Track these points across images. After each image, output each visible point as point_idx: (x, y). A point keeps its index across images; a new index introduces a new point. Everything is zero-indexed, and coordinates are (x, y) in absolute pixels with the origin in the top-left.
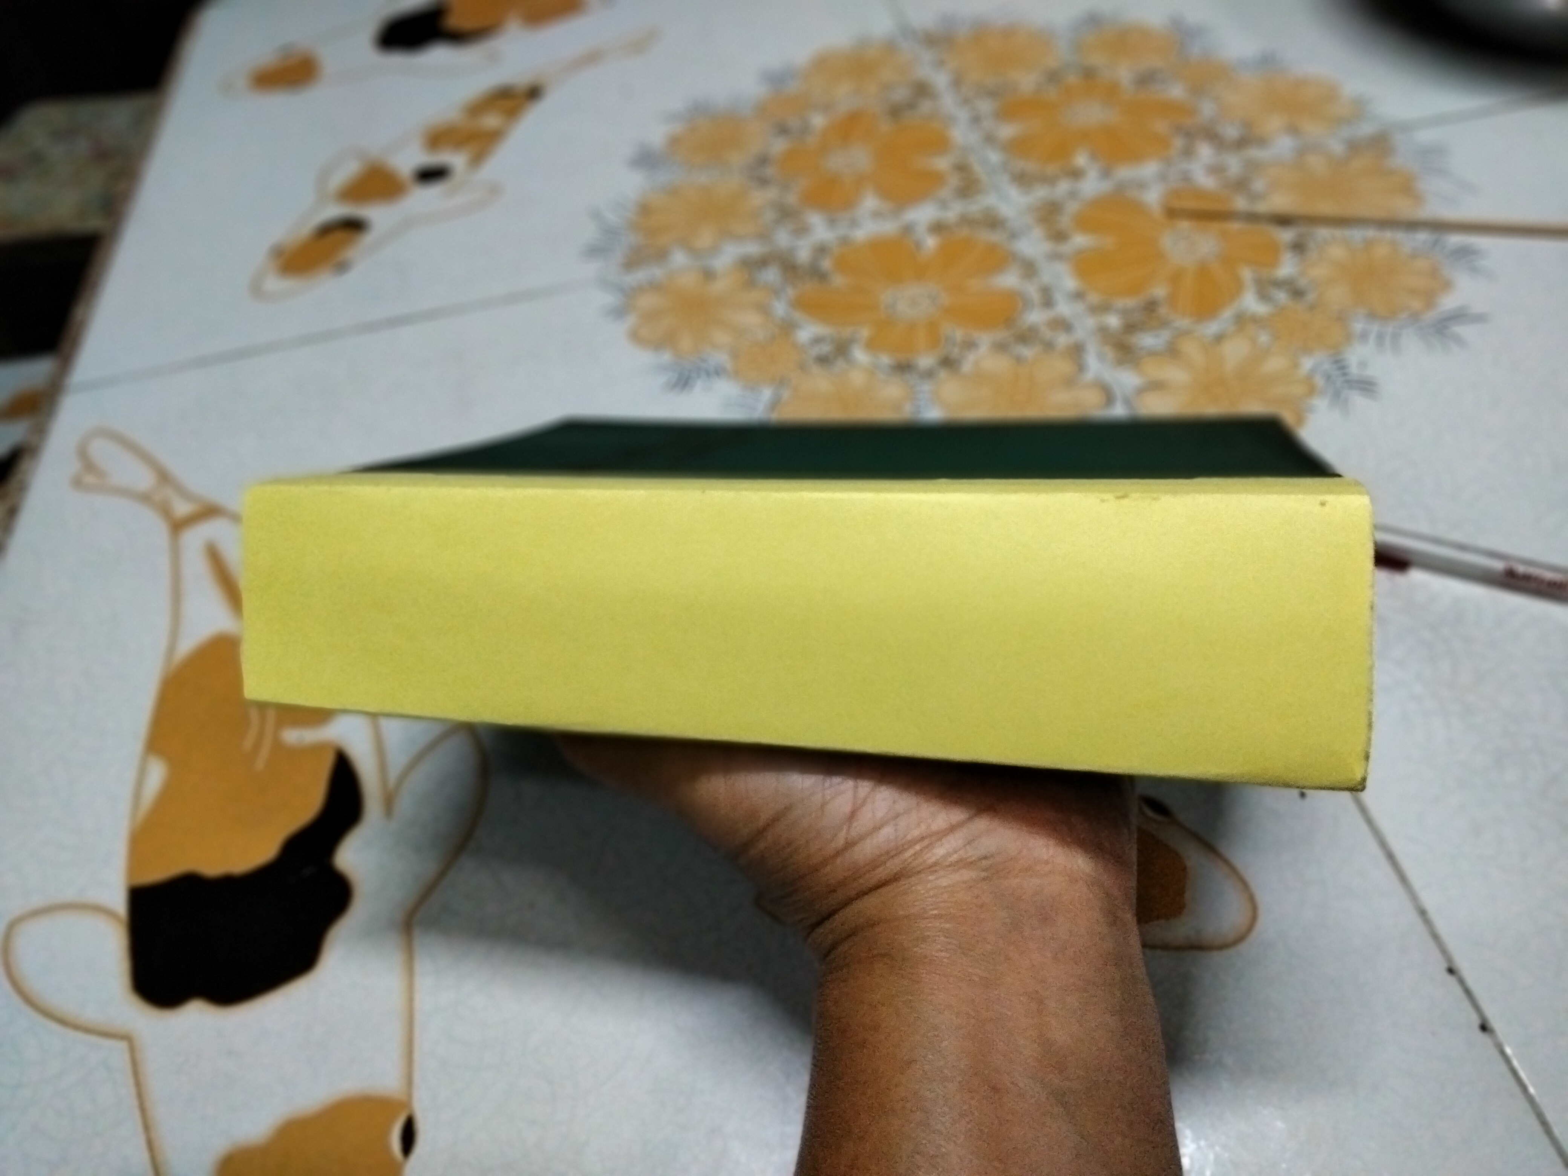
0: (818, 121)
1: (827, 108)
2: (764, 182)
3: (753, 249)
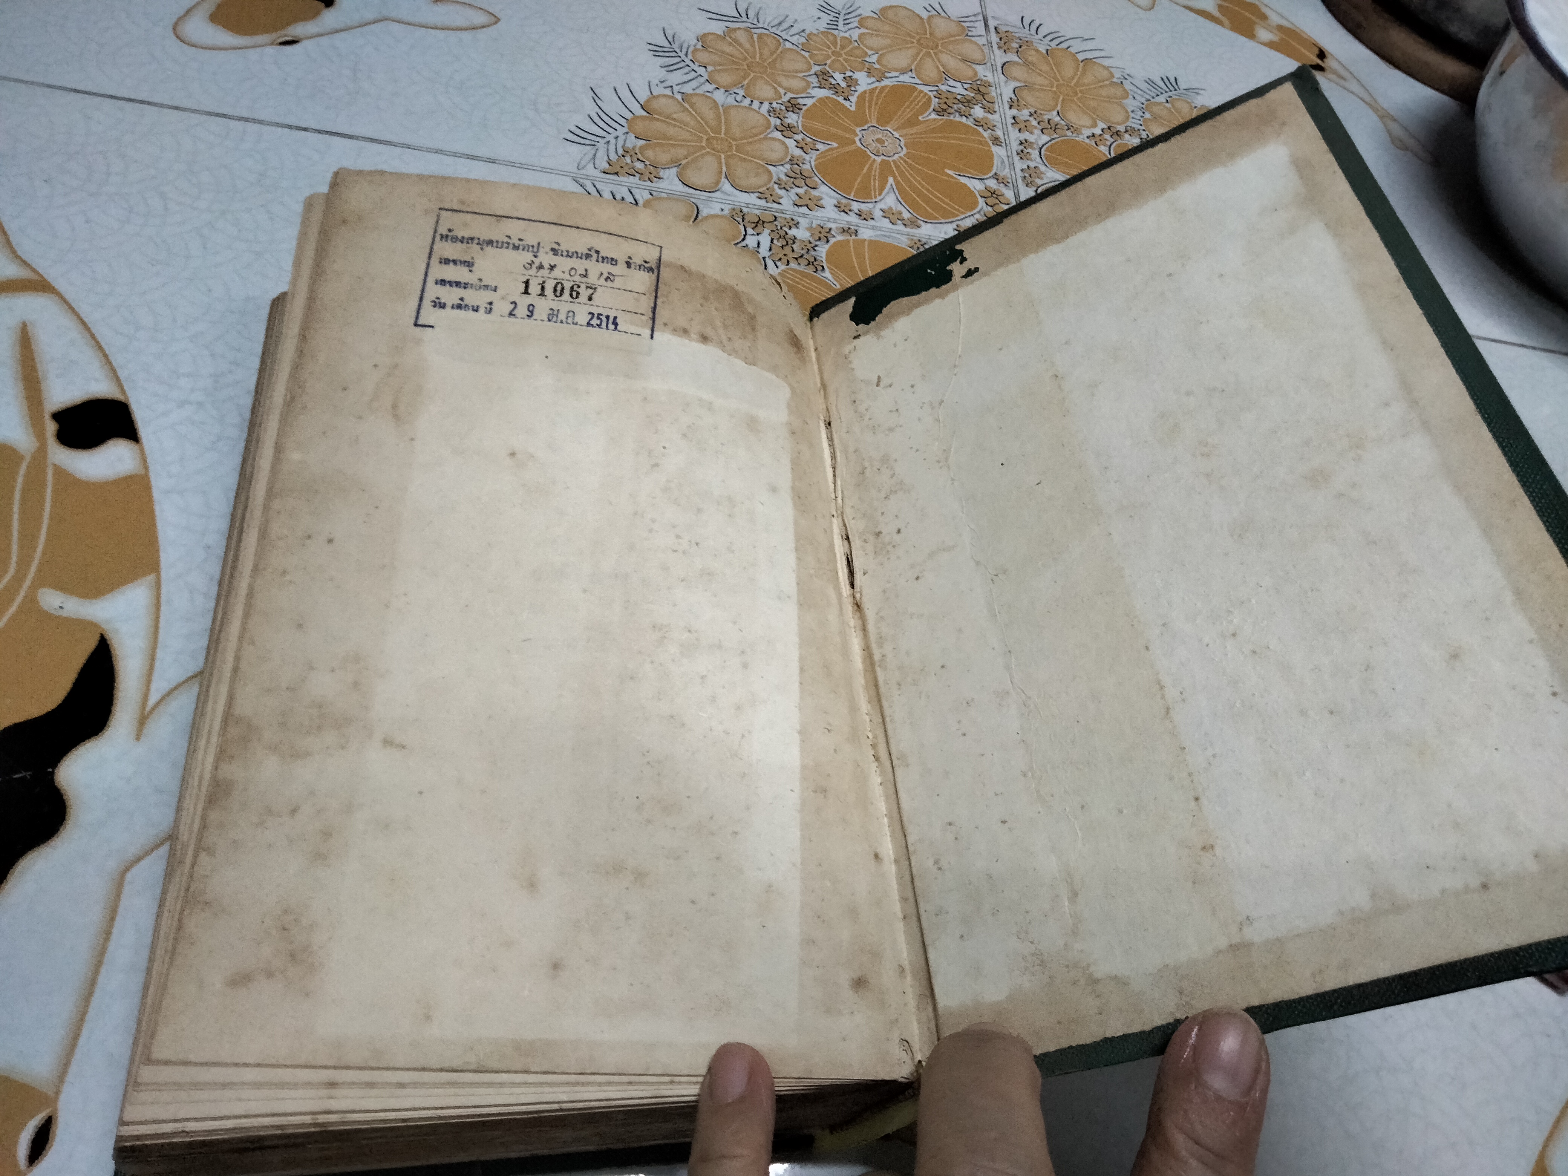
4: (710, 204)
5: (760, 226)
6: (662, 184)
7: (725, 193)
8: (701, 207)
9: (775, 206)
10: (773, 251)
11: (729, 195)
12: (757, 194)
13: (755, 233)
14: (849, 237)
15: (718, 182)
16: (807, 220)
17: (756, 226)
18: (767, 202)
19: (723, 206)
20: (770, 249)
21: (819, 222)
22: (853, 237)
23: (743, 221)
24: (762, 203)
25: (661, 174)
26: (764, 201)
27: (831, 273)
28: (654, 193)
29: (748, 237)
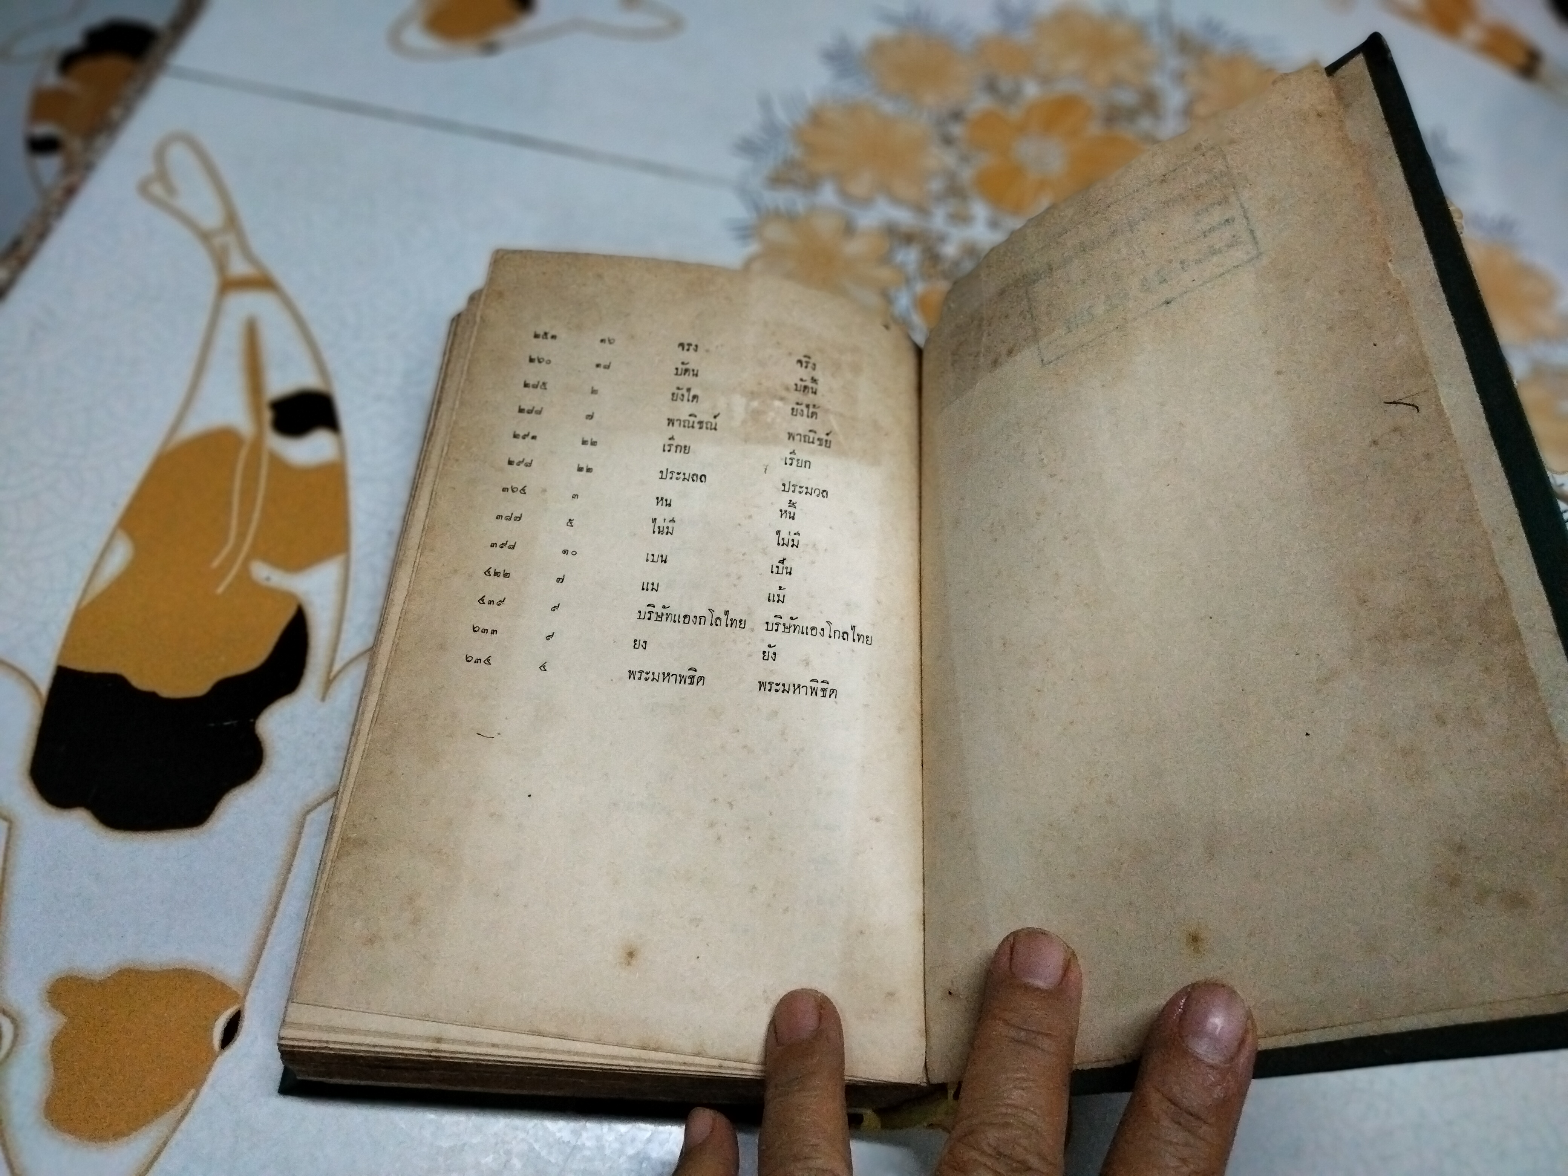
0: (1032, 90)
1: (1045, 80)
2: (948, 141)
3: (904, 217)
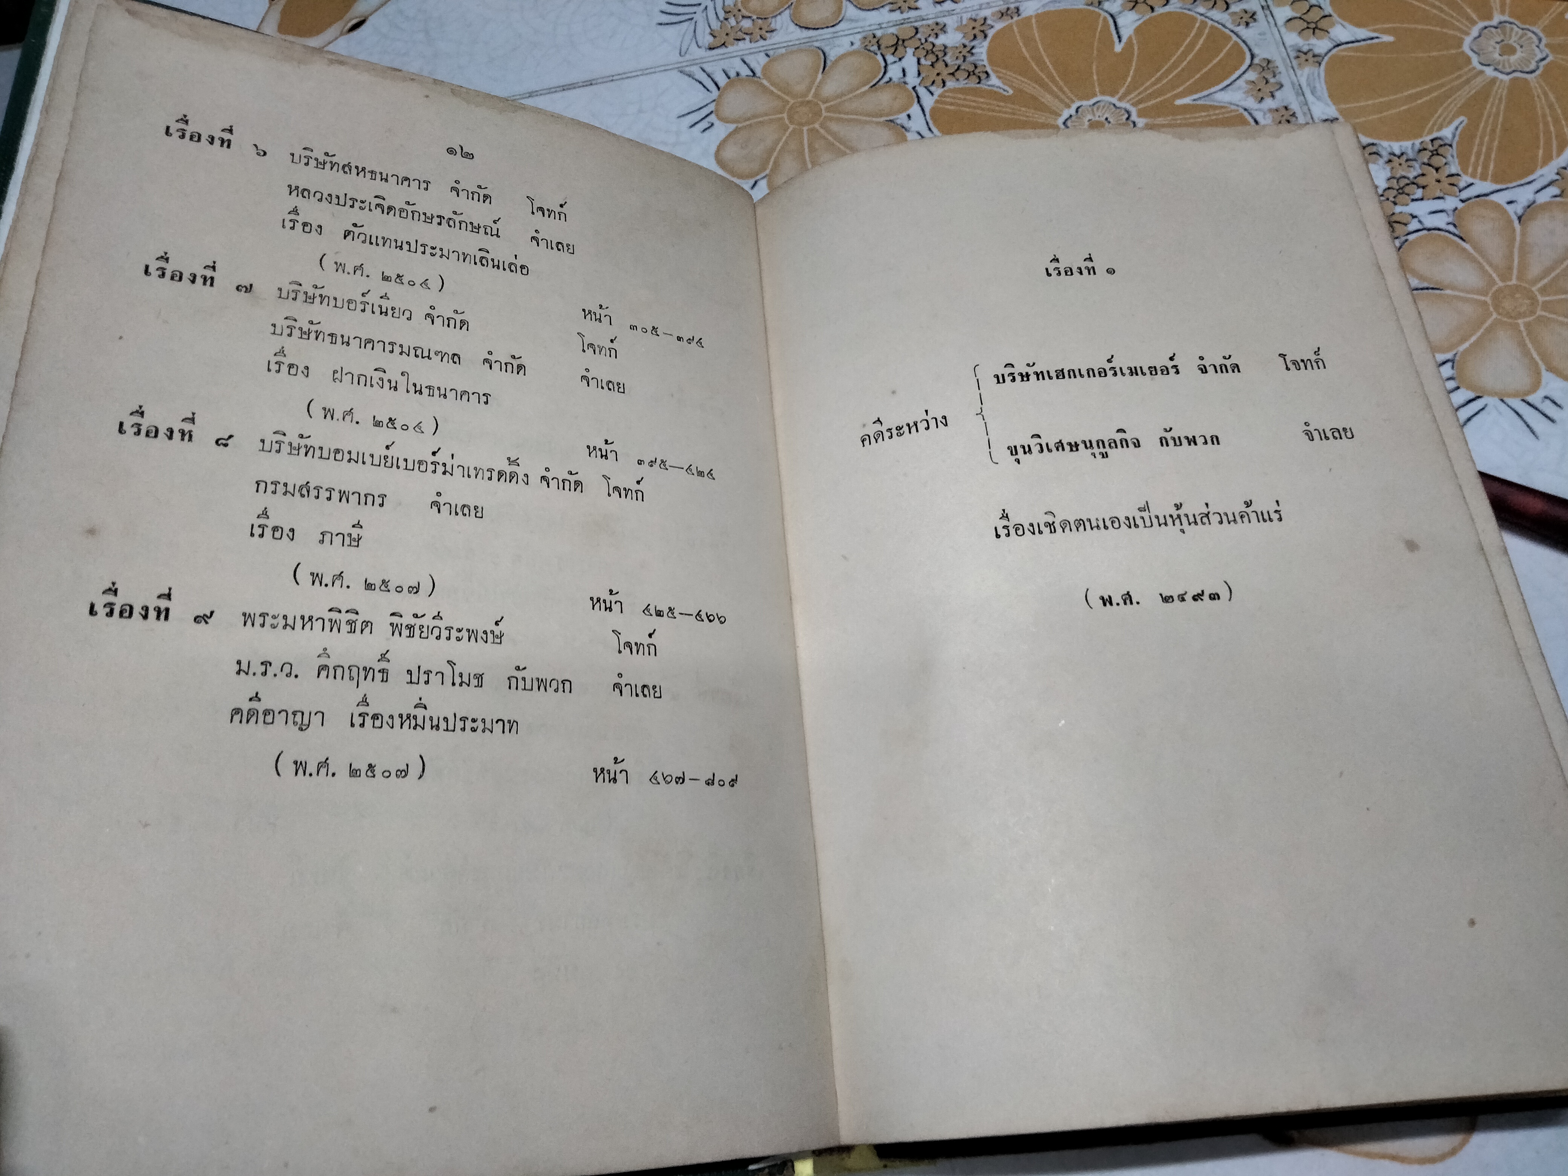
4: (837, 42)
5: (900, 48)
6: (775, 38)
7: (852, 20)
8: (826, 49)
9: (913, 14)
10: (923, 75)
11: (857, 21)
12: (887, 8)
13: (898, 60)
14: (1010, 21)
15: (840, 9)
16: (955, 17)
17: (896, 49)
18: (902, 13)
19: (851, 38)
20: (919, 74)
21: (969, 15)
22: (1016, 18)
23: (879, 48)
24: (897, 16)
25: (773, 26)
26: (898, 12)
27: (999, 78)
28: (771, 53)
29: (890, 67)
